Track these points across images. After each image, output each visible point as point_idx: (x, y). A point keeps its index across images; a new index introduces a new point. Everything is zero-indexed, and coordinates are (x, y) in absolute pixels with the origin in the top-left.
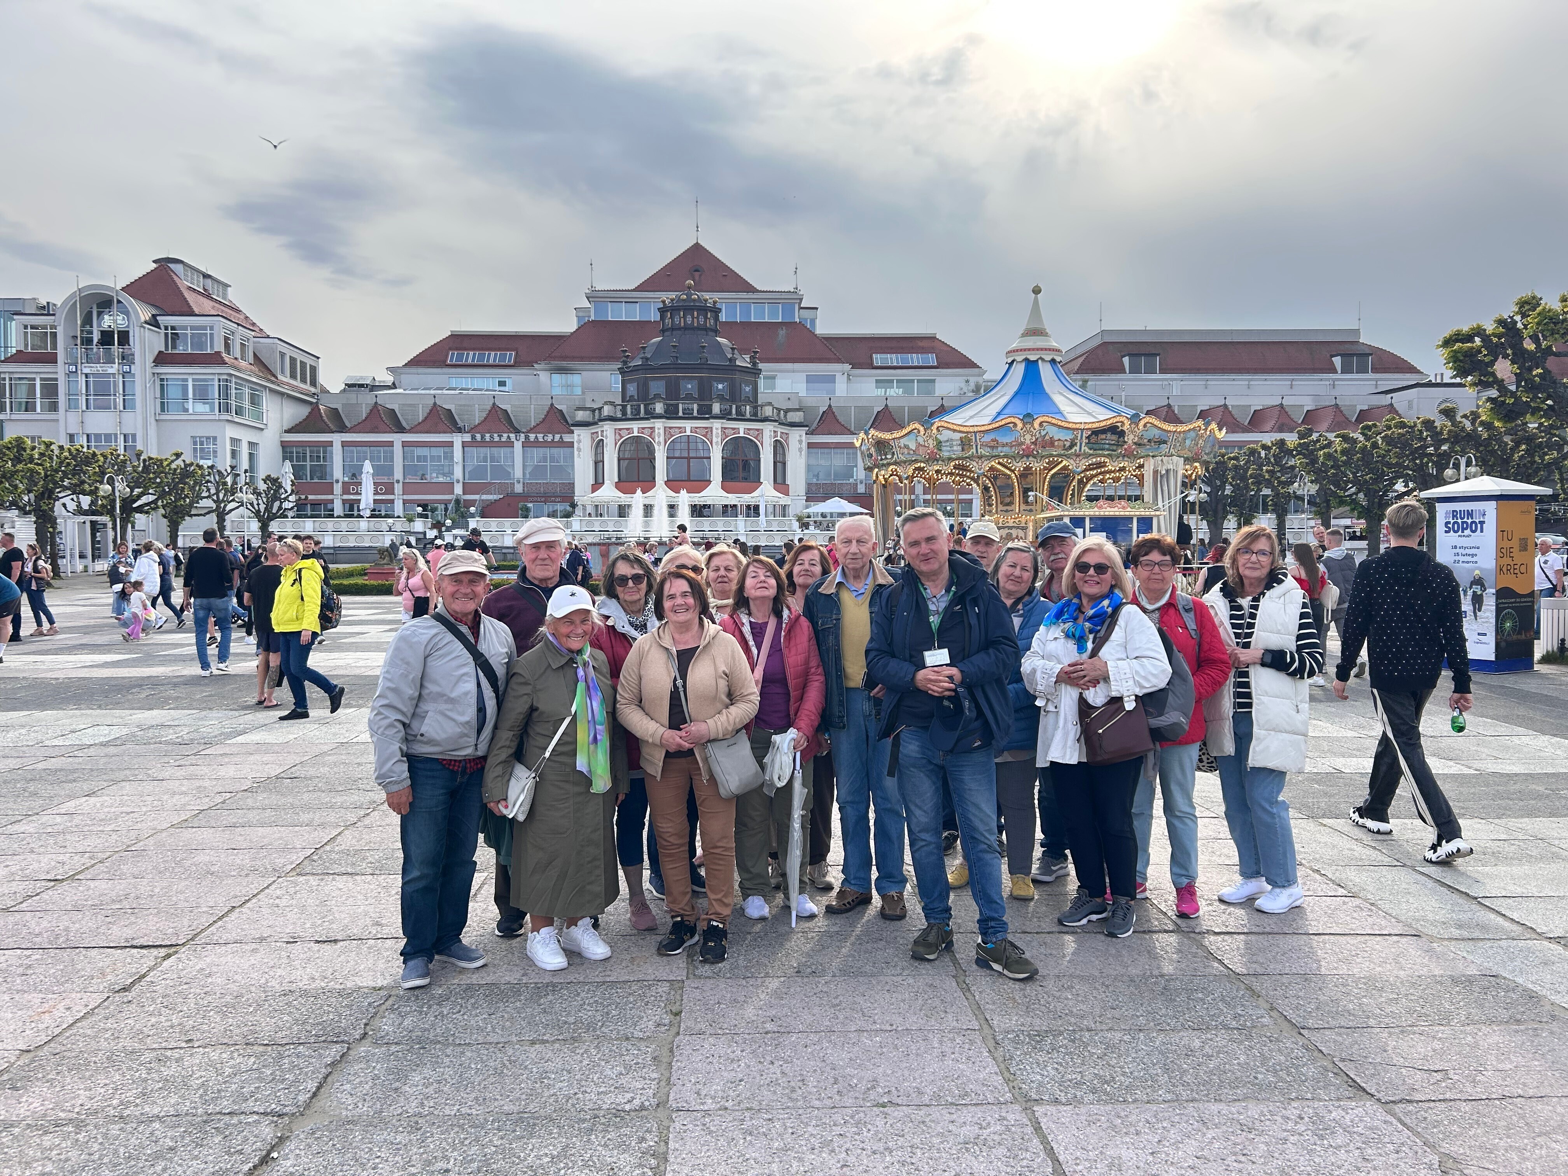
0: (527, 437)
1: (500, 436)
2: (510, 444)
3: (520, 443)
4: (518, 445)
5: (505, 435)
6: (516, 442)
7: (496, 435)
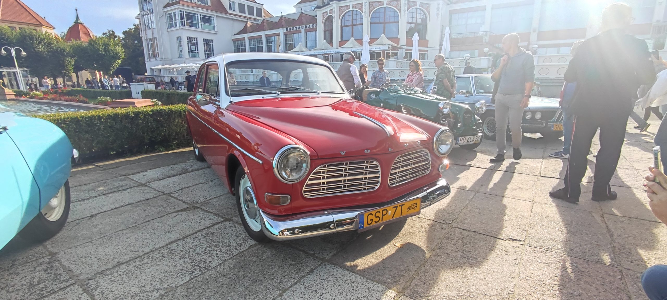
0: (306, 27)
1: (296, 28)
2: (300, 32)
3: (304, 30)
4: (303, 31)
5: (298, 27)
6: (302, 30)
7: (295, 27)
